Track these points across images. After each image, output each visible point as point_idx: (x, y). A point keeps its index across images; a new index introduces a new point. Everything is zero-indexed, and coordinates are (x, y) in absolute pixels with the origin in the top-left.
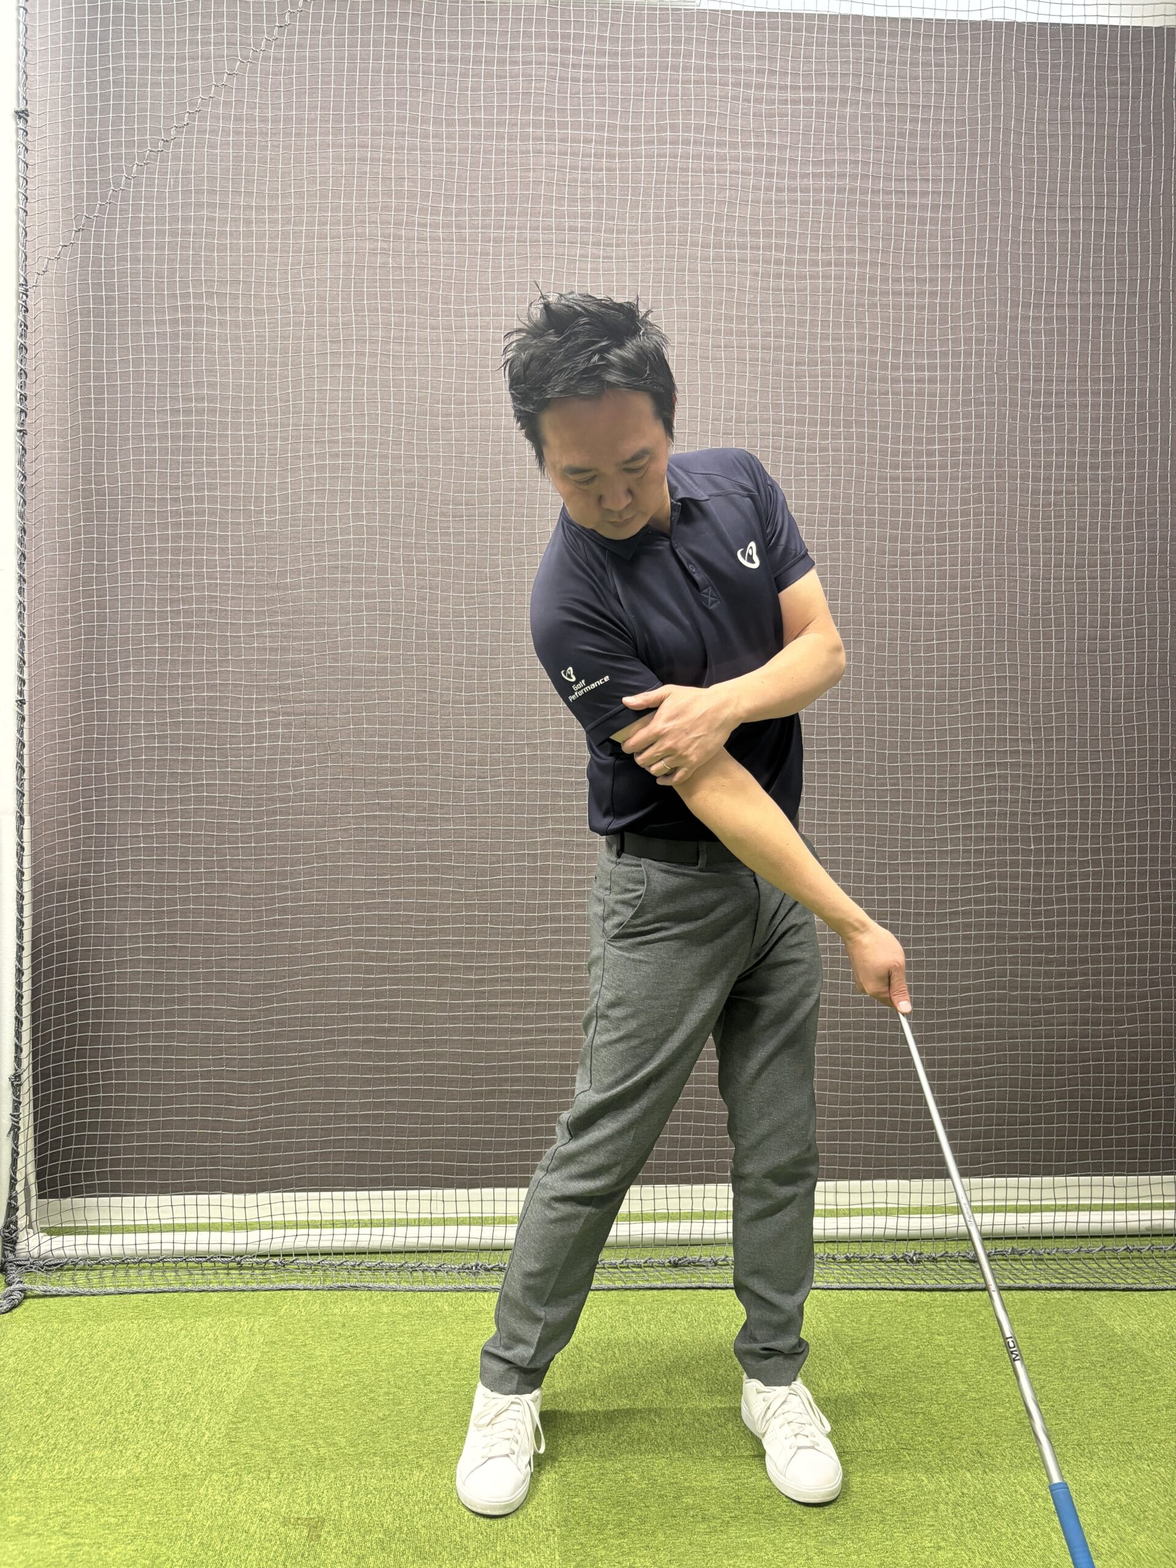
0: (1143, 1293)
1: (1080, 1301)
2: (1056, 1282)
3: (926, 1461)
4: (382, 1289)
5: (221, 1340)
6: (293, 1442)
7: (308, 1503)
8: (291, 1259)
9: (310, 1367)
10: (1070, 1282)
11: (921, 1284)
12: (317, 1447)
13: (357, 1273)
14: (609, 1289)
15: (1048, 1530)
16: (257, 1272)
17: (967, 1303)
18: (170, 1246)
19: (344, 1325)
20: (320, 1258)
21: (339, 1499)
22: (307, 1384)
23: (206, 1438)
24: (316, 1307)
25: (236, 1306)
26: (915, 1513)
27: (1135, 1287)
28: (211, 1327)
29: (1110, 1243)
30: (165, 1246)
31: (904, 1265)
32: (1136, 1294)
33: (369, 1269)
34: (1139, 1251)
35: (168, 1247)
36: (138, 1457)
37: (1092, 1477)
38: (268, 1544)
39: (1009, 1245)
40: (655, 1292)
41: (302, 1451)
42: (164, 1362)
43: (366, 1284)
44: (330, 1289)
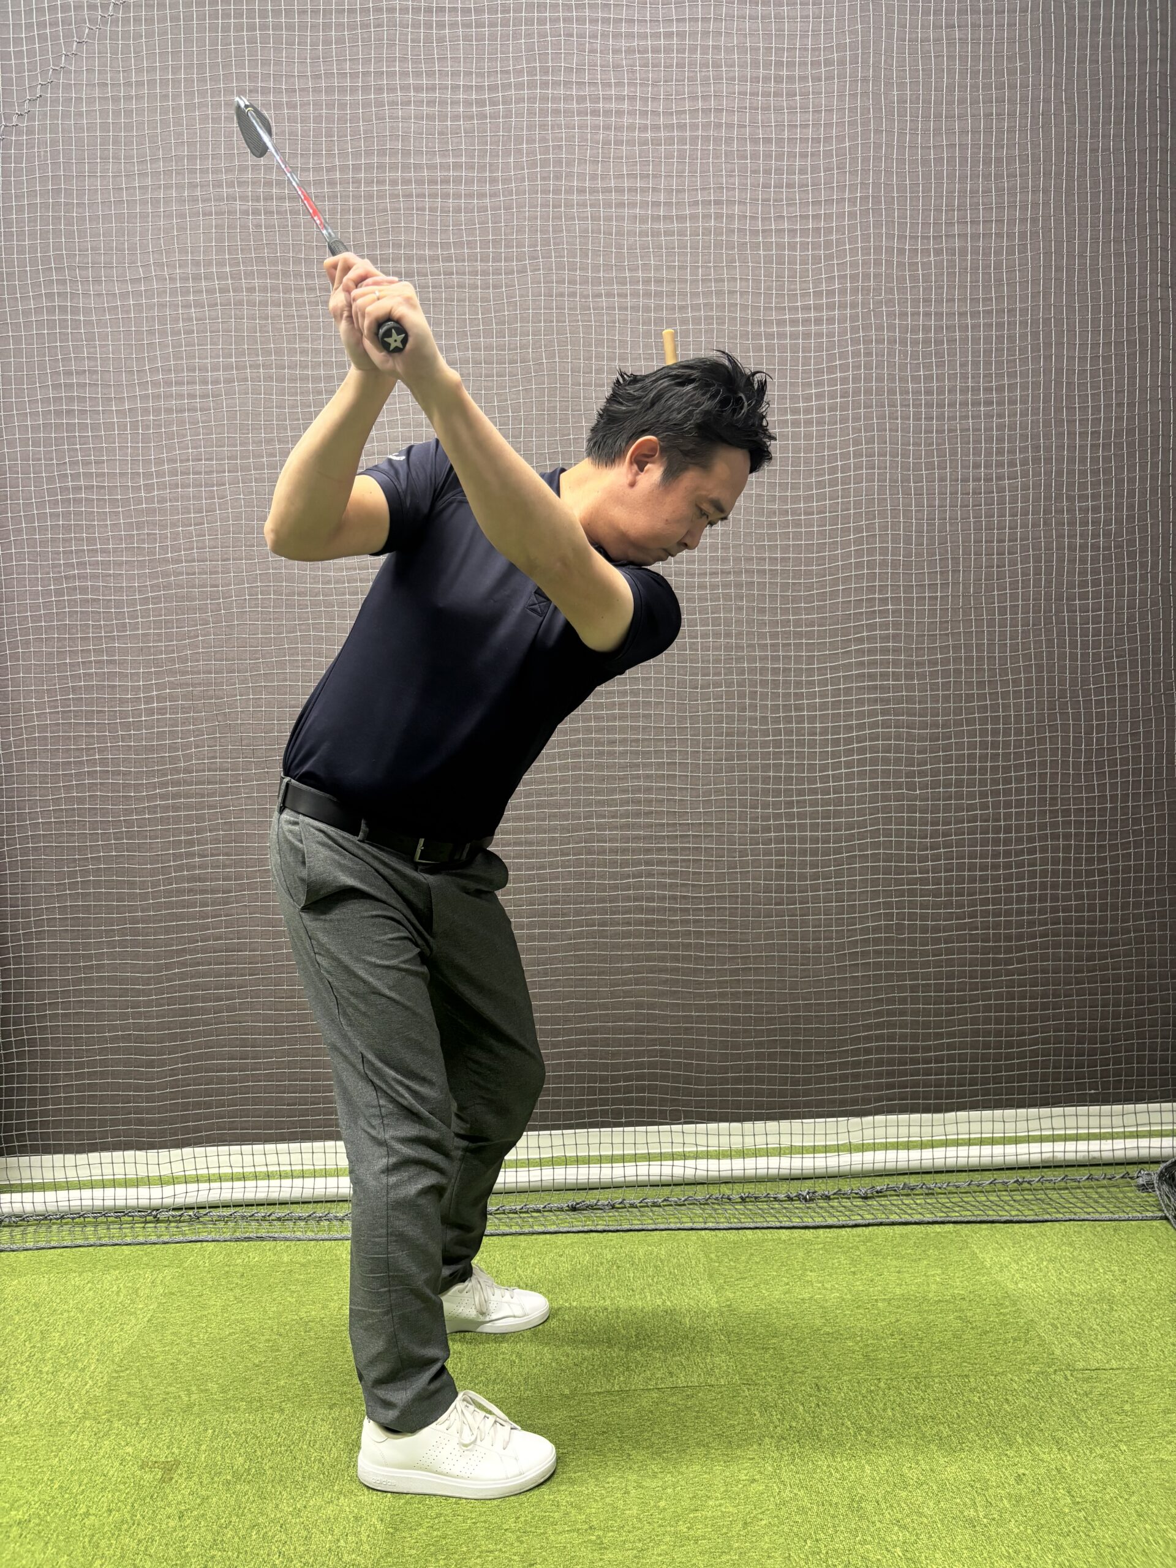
0: (1024, 1225)
1: (958, 1234)
2: (940, 1216)
3: (764, 1395)
4: (286, 1239)
5: (124, 1291)
6: (170, 1389)
7: (168, 1447)
8: (203, 1212)
9: (200, 1318)
10: (954, 1216)
11: (809, 1221)
12: (189, 1395)
13: (267, 1223)
14: (504, 1235)
15: (863, 1462)
16: (173, 1224)
17: (847, 1240)
18: (90, 1203)
19: (242, 1275)
20: (232, 1210)
21: (199, 1443)
22: (195, 1333)
23: (88, 1387)
24: (221, 1257)
25: (145, 1259)
26: (739, 1446)
27: (1016, 1218)
28: (117, 1279)
29: (1002, 1177)
30: (84, 1203)
31: (797, 1204)
32: (1017, 1226)
33: (279, 1219)
34: (1029, 1182)
35: (87, 1203)
36: (20, 1406)
37: (920, 1411)
38: (122, 1487)
39: (901, 1181)
40: (548, 1236)
41: (175, 1398)
42: (66, 1315)
43: (271, 1235)
44: (237, 1240)
